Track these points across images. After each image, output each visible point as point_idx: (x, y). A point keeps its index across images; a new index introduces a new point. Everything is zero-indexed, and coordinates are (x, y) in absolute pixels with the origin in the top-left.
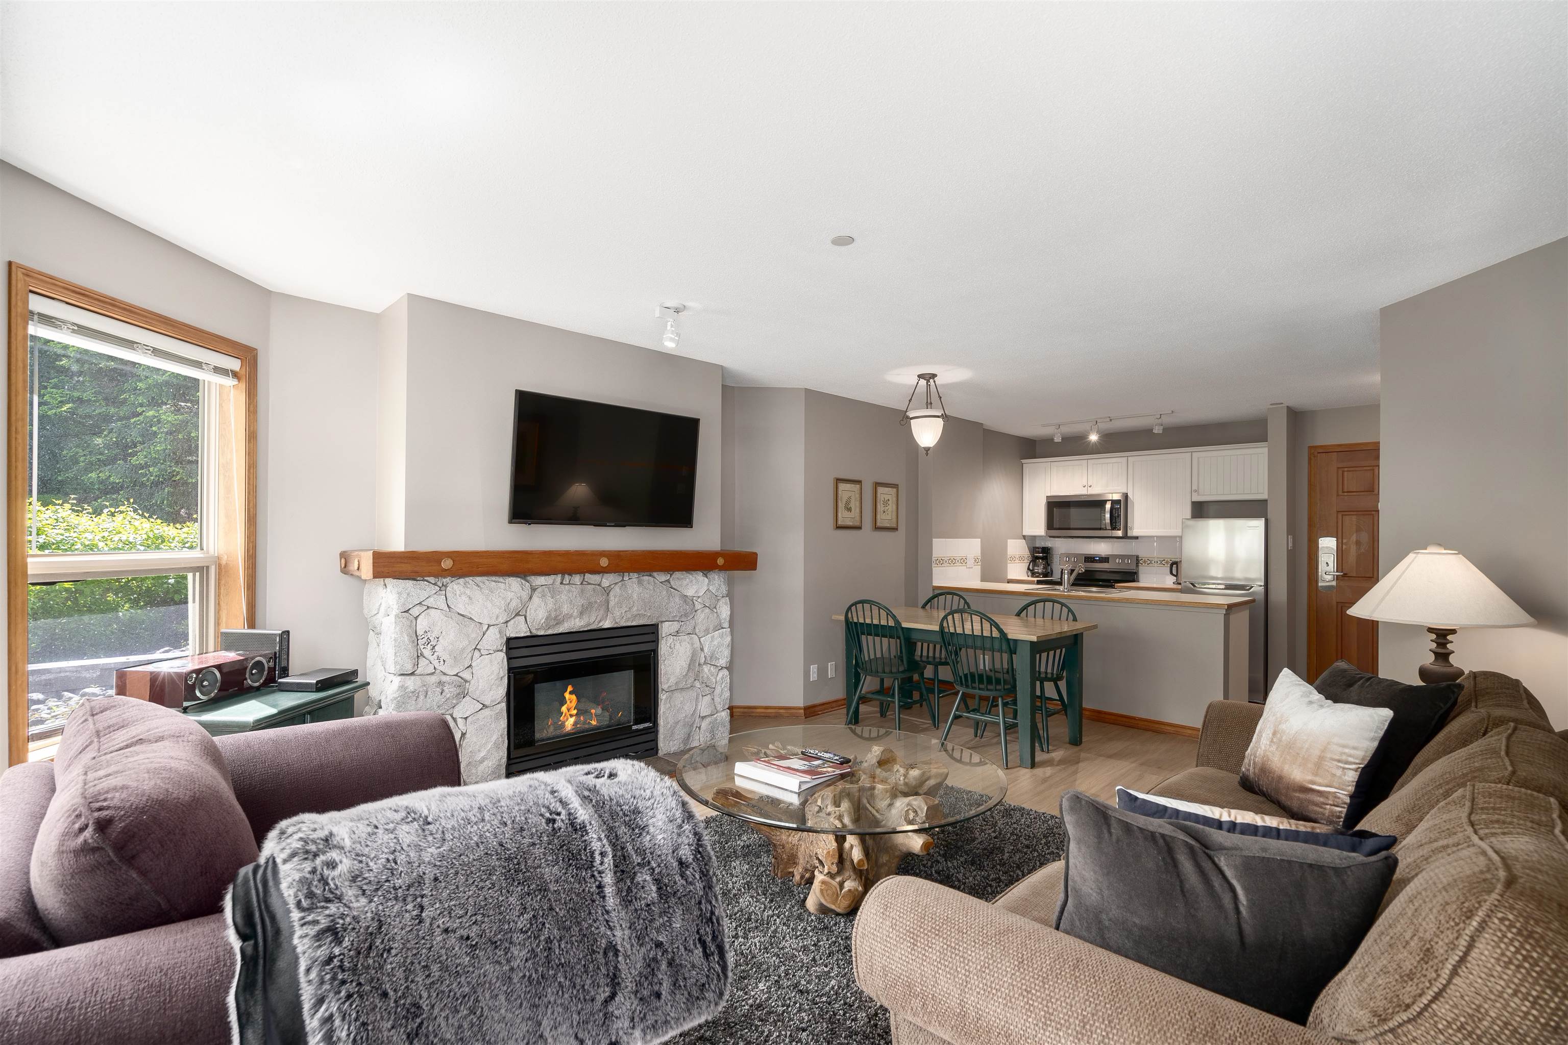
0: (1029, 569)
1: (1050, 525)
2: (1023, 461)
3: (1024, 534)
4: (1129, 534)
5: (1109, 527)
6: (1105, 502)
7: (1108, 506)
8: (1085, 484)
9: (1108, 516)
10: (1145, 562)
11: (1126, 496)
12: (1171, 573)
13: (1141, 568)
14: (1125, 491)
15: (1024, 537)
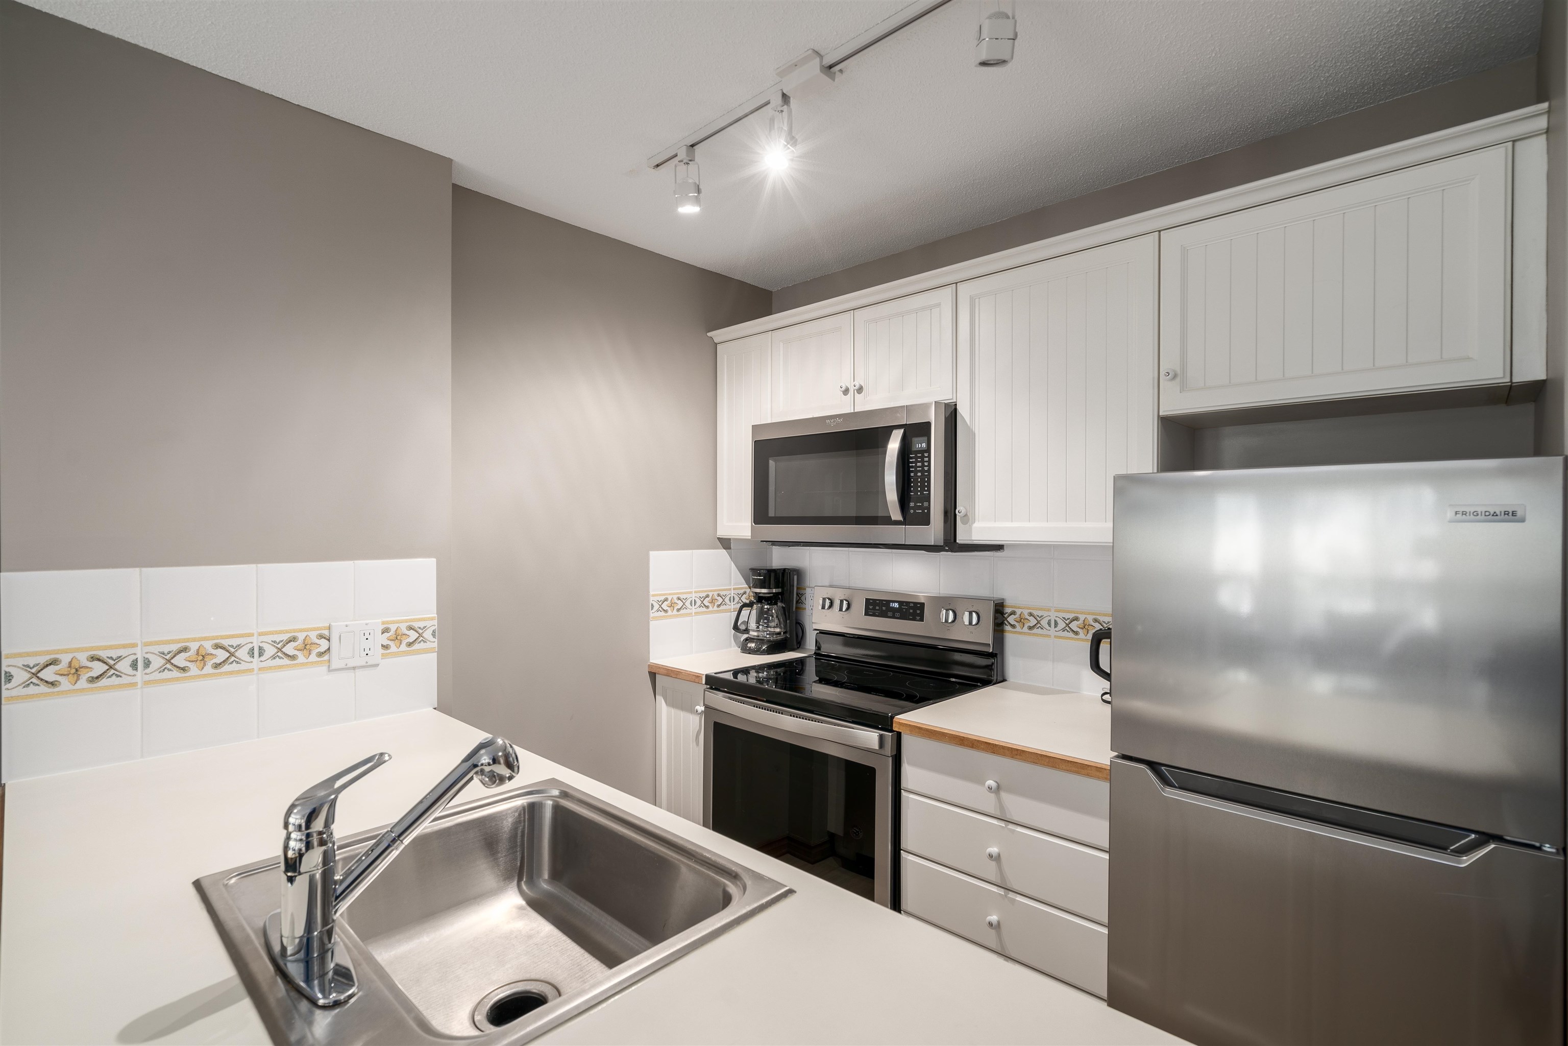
0: (736, 627)
1: (761, 515)
2: (718, 335)
3: (722, 532)
4: (961, 538)
5: (896, 515)
6: (886, 432)
7: (894, 445)
8: (847, 382)
9: (890, 478)
10: (1021, 620)
11: (951, 415)
12: (1095, 665)
13: (1011, 639)
14: (946, 396)
15: (725, 543)
